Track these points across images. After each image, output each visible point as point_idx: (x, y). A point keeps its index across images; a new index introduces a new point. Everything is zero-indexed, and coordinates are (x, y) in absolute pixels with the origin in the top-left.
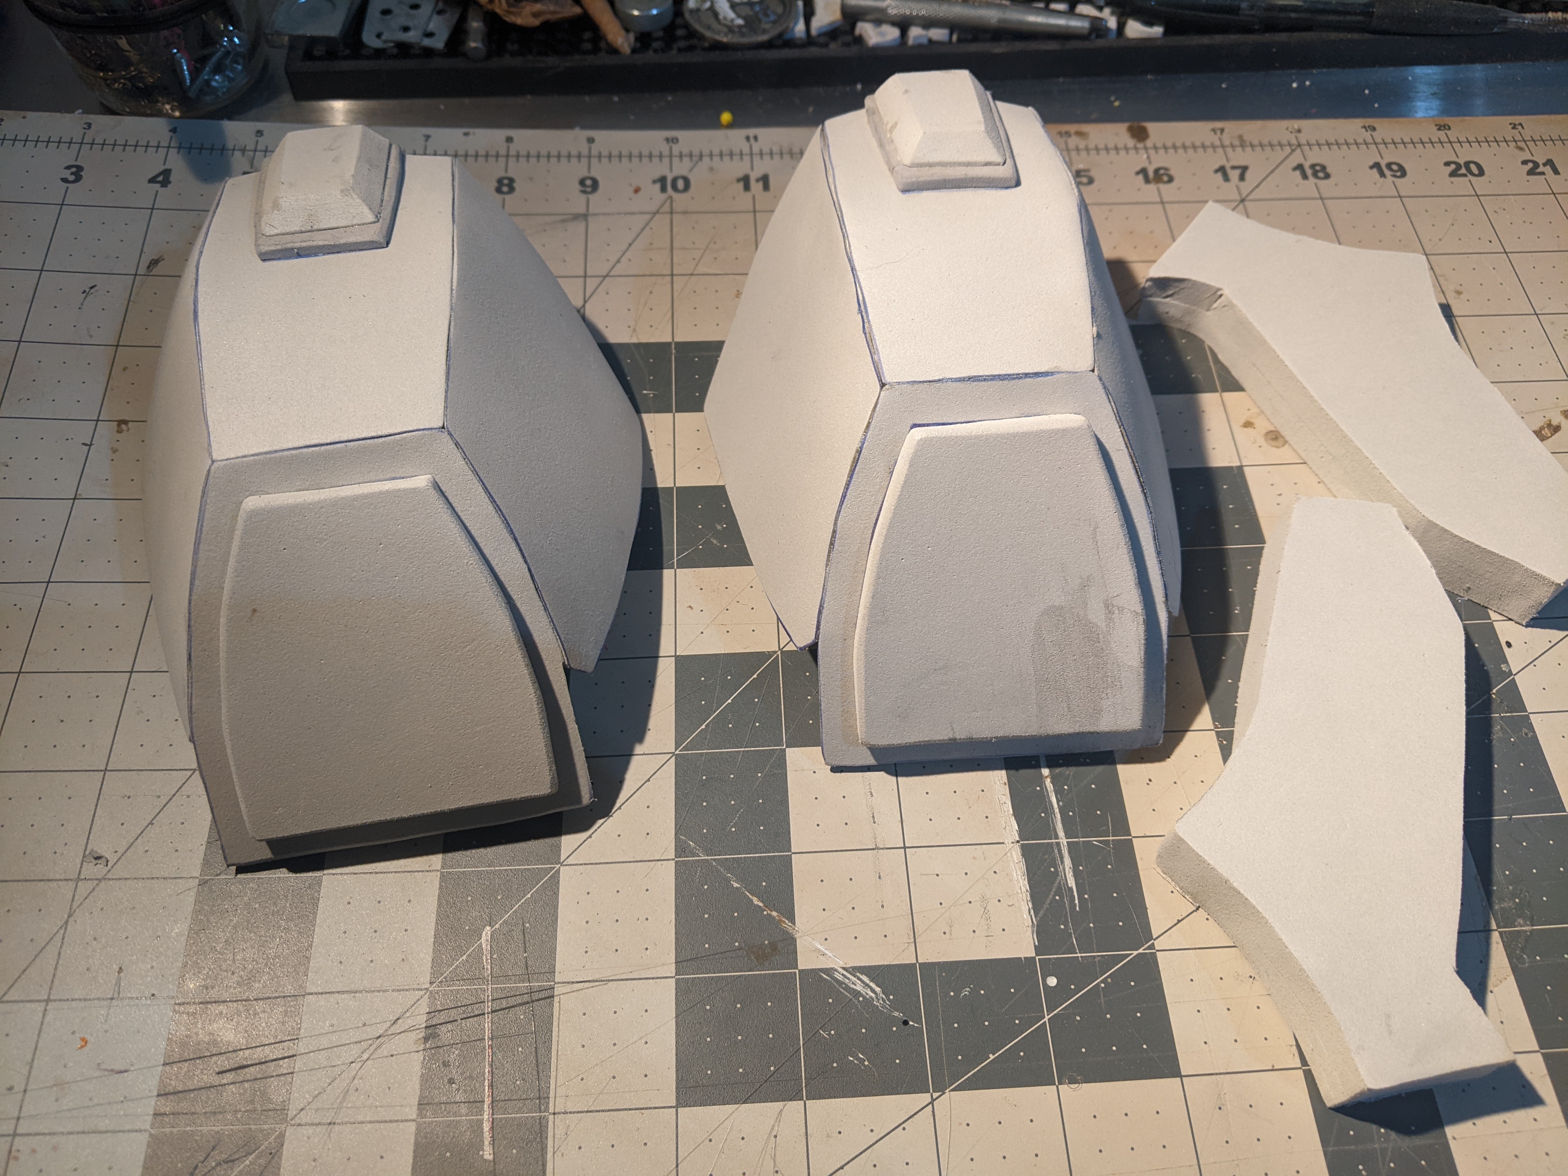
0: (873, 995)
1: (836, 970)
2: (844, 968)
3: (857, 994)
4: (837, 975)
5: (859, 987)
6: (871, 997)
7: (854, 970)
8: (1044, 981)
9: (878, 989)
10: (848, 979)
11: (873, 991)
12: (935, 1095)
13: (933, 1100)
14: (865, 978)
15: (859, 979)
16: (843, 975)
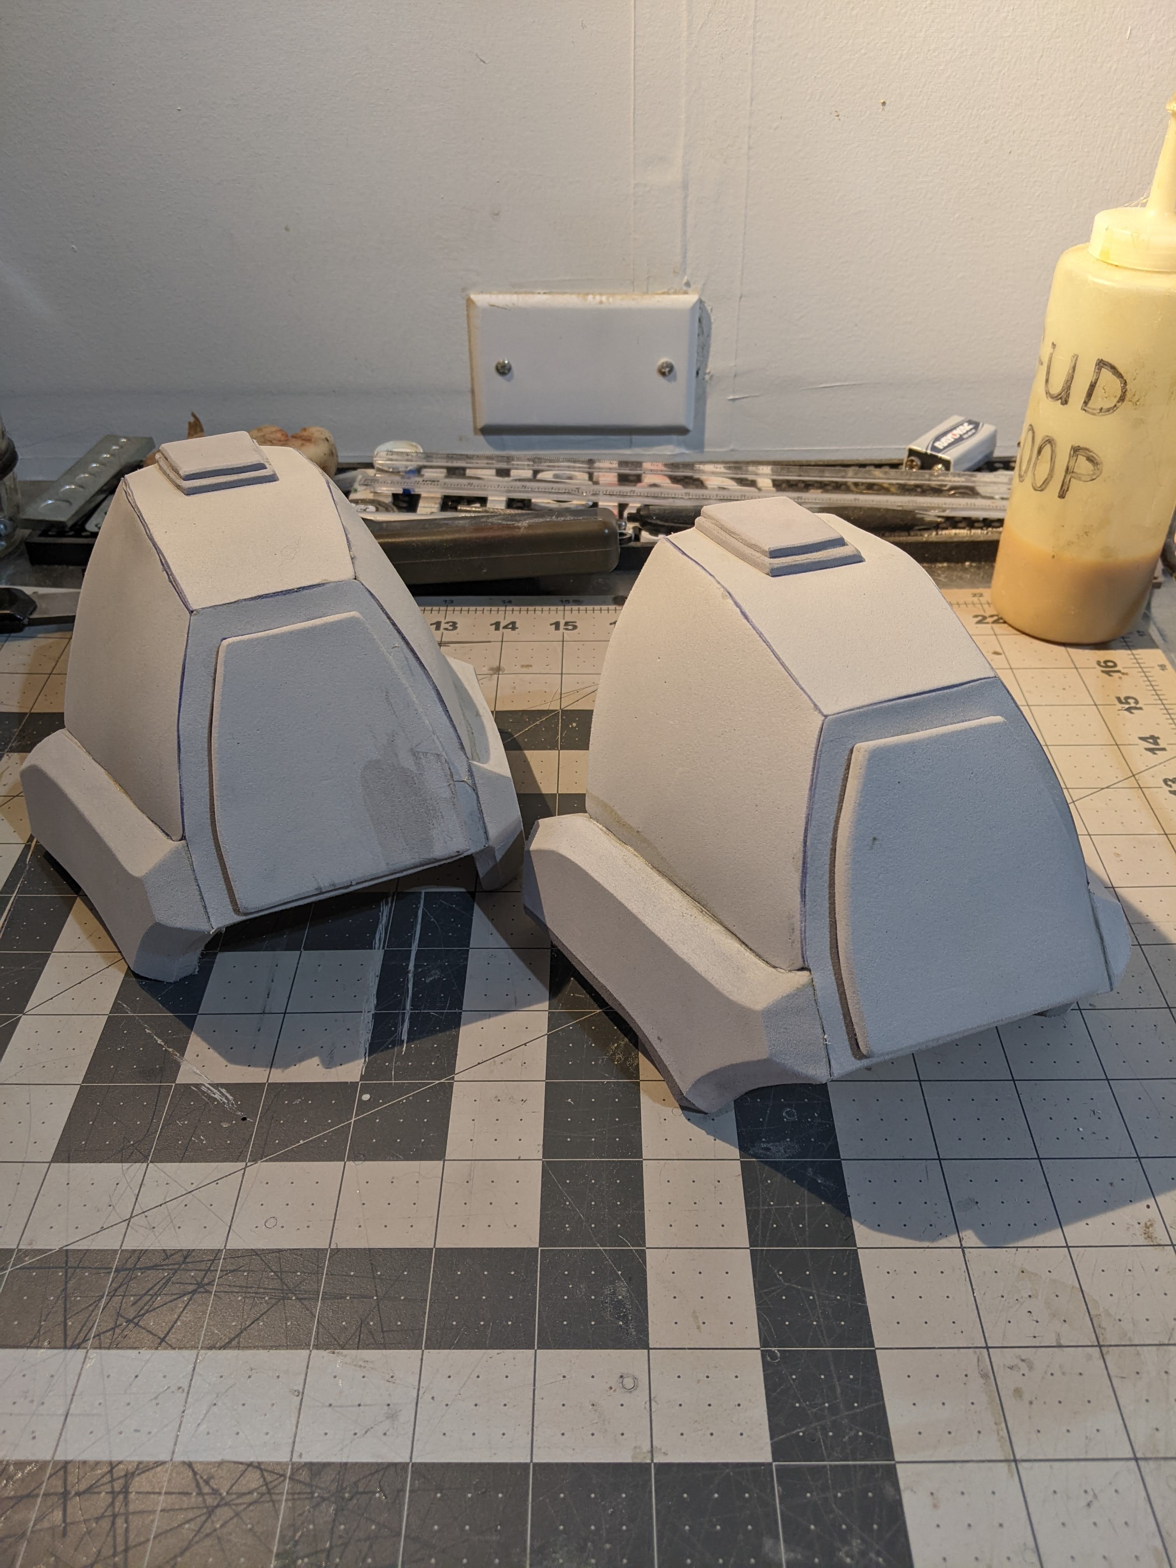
0: (226, 1101)
1: (204, 1085)
2: (209, 1084)
3: (215, 1099)
4: (203, 1088)
5: (217, 1096)
6: (224, 1103)
7: (217, 1086)
8: (360, 1096)
9: (231, 1098)
10: (211, 1091)
11: (227, 1098)
12: (249, 1164)
13: (246, 1166)
14: (223, 1091)
15: (219, 1091)
16: (208, 1088)
